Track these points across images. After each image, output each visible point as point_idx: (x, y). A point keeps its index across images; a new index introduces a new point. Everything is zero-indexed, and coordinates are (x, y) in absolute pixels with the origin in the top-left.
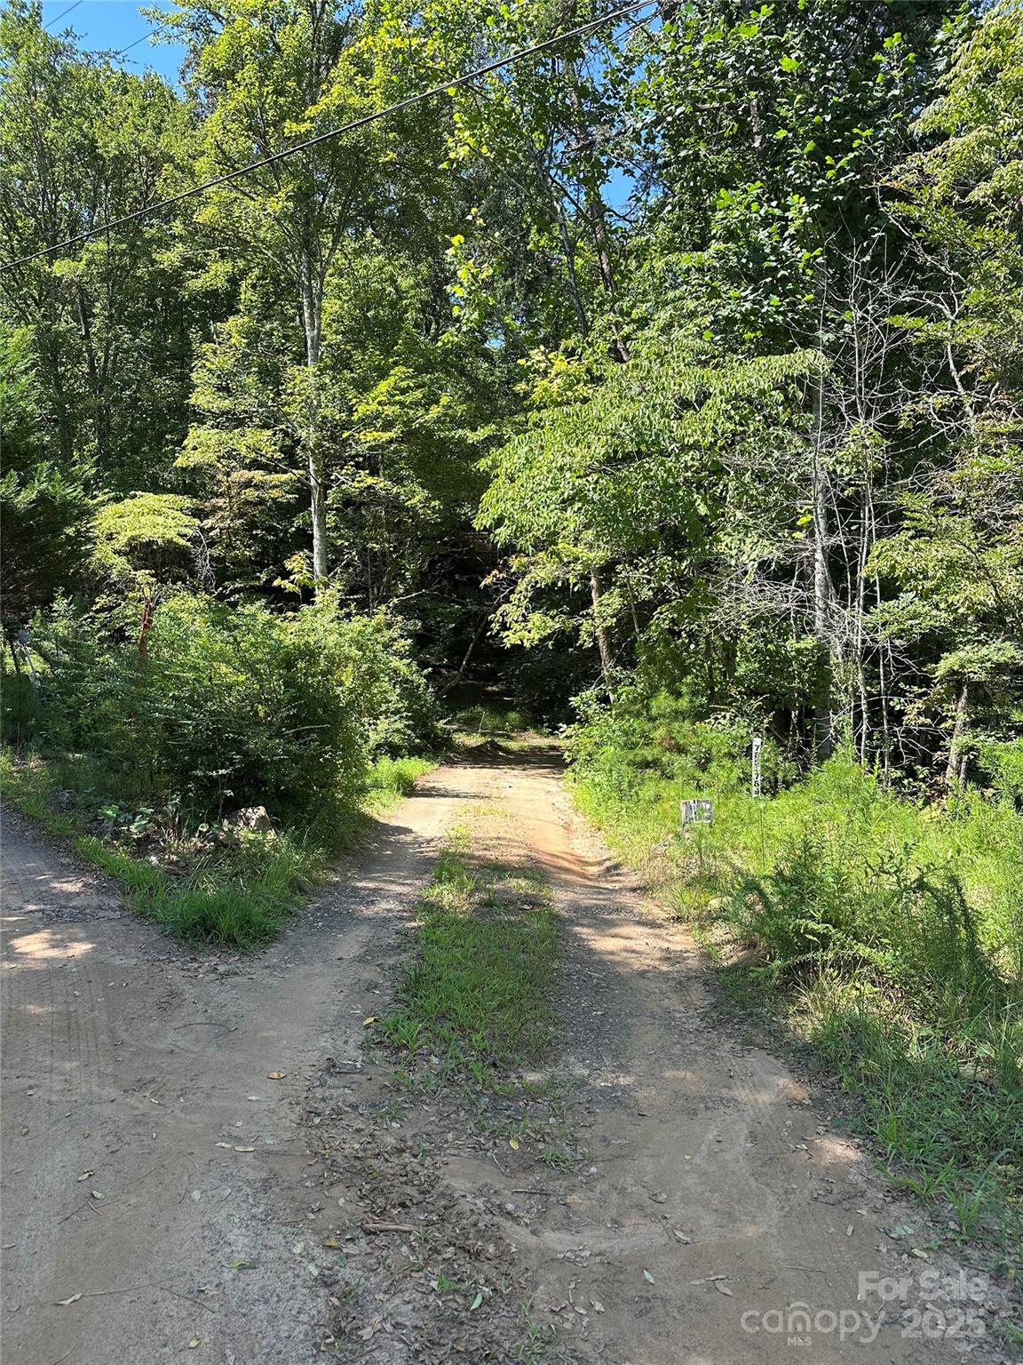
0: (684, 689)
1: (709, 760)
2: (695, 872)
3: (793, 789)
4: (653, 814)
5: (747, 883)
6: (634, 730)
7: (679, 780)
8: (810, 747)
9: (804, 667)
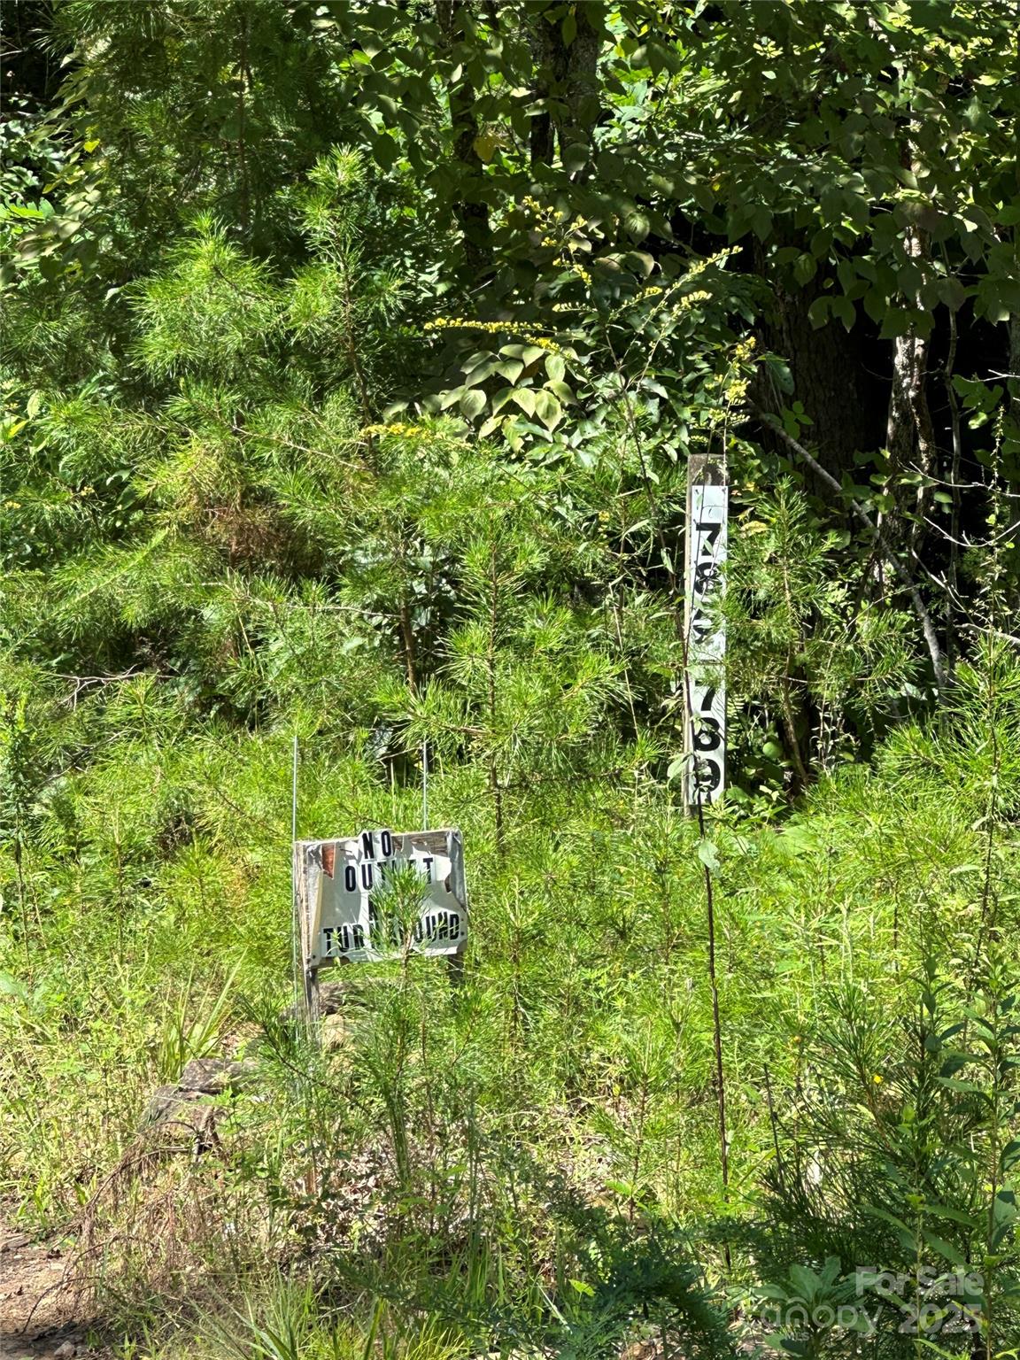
0: (320, 222)
1: (448, 613)
2: (366, 1225)
3: (889, 757)
4: (151, 916)
5: (621, 1268)
6: (49, 460)
7: (293, 727)
8: (981, 531)
9: (957, 91)
